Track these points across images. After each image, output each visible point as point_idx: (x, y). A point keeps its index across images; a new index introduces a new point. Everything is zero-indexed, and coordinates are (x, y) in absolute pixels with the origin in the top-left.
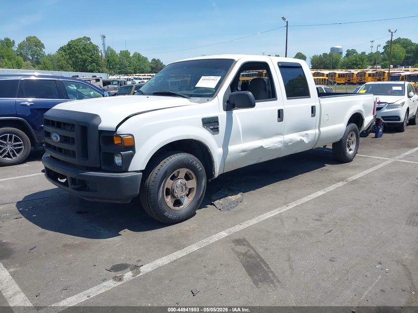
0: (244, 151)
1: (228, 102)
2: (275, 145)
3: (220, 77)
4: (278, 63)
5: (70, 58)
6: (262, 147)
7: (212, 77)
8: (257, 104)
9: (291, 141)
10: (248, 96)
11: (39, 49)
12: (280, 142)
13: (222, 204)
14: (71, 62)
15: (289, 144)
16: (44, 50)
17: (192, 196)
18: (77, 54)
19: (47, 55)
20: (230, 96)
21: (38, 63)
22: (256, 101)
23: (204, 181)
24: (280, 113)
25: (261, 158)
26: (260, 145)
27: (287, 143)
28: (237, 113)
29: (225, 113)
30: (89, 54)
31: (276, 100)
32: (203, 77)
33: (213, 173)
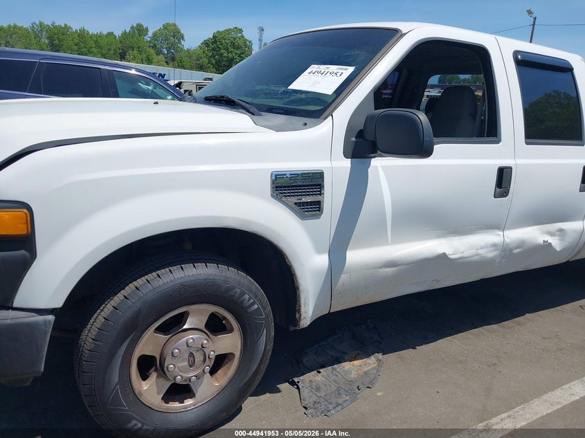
0: (392, 264)
1: (360, 134)
2: (481, 252)
3: (351, 69)
4: (516, 53)
5: (213, 56)
6: (443, 257)
7: (333, 68)
8: (438, 148)
9: (521, 244)
10: (413, 124)
11: (177, 41)
12: (495, 245)
13: (318, 389)
14: (214, 62)
15: (515, 251)
16: (183, 42)
17: (226, 374)
18: (222, 51)
19: (186, 49)
20: (369, 120)
21: (173, 59)
22: (435, 140)
23: (263, 338)
24: (503, 178)
25: (438, 281)
26: (441, 251)
27: (511, 250)
28: (382, 167)
29: (347, 163)
30: (238, 52)
31: (498, 142)
32: (314, 68)
33: (297, 316)
